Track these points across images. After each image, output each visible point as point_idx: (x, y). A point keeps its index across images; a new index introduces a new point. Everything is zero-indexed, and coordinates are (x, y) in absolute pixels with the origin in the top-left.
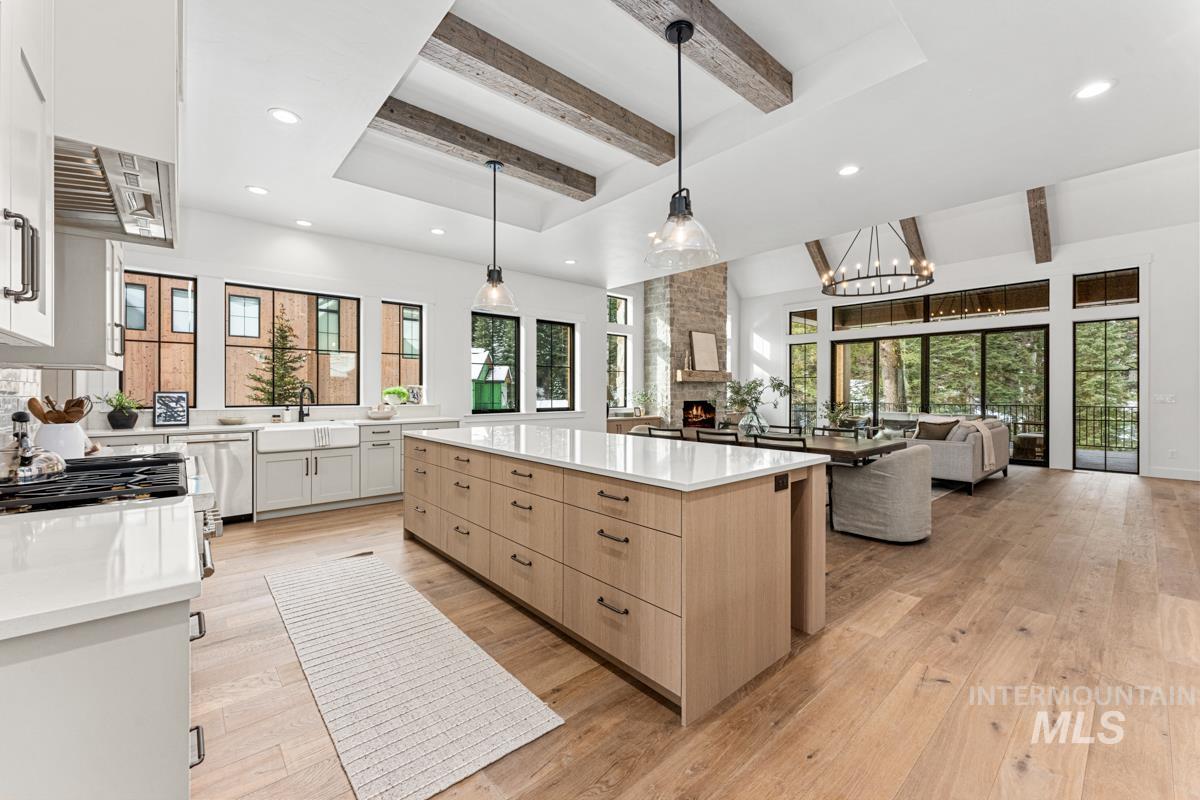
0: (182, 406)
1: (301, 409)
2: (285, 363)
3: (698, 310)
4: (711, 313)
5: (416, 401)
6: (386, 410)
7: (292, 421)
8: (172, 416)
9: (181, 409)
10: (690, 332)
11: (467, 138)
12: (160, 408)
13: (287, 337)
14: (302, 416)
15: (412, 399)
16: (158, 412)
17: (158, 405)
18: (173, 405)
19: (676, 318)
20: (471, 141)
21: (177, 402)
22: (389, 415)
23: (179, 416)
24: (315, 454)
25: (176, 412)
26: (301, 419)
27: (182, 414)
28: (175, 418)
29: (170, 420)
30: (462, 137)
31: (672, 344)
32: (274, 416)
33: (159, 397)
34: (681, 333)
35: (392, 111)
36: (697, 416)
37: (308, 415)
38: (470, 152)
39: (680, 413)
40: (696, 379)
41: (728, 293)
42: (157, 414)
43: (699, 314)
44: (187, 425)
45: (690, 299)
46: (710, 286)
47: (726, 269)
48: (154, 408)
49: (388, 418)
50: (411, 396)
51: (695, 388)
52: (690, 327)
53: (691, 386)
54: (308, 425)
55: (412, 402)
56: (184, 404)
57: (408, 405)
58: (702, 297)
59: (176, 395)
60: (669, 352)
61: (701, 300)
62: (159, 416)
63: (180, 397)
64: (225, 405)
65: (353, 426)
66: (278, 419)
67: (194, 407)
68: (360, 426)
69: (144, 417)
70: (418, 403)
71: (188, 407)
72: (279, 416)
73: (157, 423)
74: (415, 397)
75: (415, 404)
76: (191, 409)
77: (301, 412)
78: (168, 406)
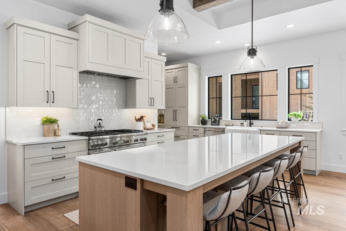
5: (307, 119)
7: (247, 126)
9: (217, 120)
12: (213, 119)
14: (251, 124)
15: (305, 118)
16: (213, 120)
17: (213, 118)
18: (216, 118)
21: (217, 117)
27: (218, 121)
28: (216, 122)
29: (215, 123)
37: (253, 124)
44: (219, 125)
48: (212, 119)
50: (305, 116)
54: (252, 128)
55: (305, 120)
56: (218, 118)
57: (302, 121)
59: (217, 115)
62: (213, 121)
63: (218, 116)
64: (232, 119)
65: (257, 130)
66: (242, 125)
67: (222, 119)
68: (260, 130)
69: (209, 122)
70: (307, 121)
71: (219, 119)
72: (243, 124)
73: (212, 124)
74: (307, 117)
75: (306, 121)
76: (220, 120)
77: (250, 122)
78: (214, 118)
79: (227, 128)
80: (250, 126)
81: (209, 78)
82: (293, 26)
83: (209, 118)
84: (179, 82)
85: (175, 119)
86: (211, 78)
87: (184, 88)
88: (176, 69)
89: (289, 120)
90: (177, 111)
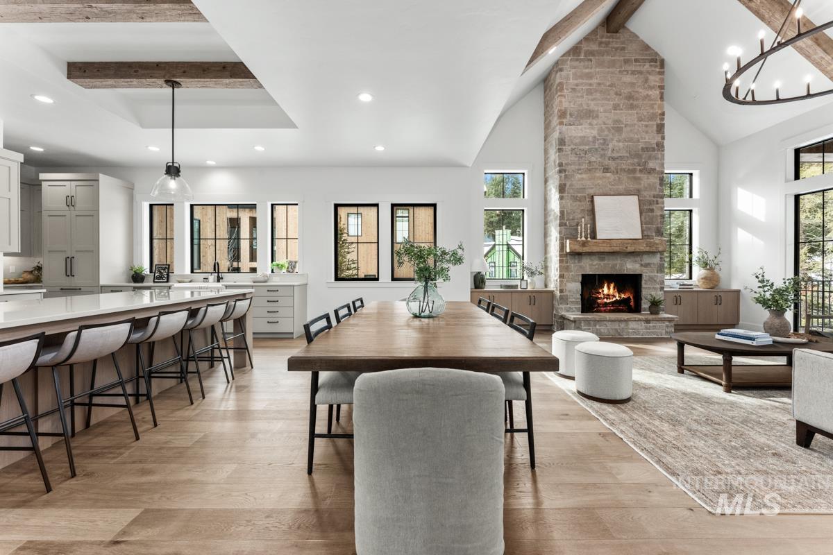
3: (606, 170)
4: (634, 171)
7: (214, 282)
8: (161, 277)
10: (592, 196)
11: (140, 70)
14: (219, 279)
15: (290, 269)
16: (157, 275)
18: (162, 271)
19: (568, 184)
20: (143, 72)
22: (264, 280)
30: (135, 72)
31: (562, 212)
32: (204, 279)
34: (575, 199)
35: (85, 71)
36: (608, 296)
37: (222, 278)
38: (138, 80)
39: (575, 287)
40: (595, 249)
41: (666, 143)
43: (608, 175)
44: (167, 281)
45: (593, 159)
46: (631, 140)
47: (663, 114)
48: (155, 273)
49: (265, 282)
51: (603, 259)
52: (591, 192)
53: (593, 257)
55: (289, 272)
57: (286, 273)
58: (615, 155)
60: (558, 222)
61: (614, 159)
64: (192, 272)
67: (173, 273)
68: (226, 286)
71: (168, 273)
72: (207, 279)
74: (293, 267)
75: (291, 272)
77: (218, 276)
78: (160, 272)
80: (218, 281)
81: (151, 205)
82: (263, 149)
83: (151, 272)
84: (78, 206)
85: (69, 273)
86: (156, 206)
87: (91, 218)
88: (72, 182)
89: (272, 272)
90: (75, 261)
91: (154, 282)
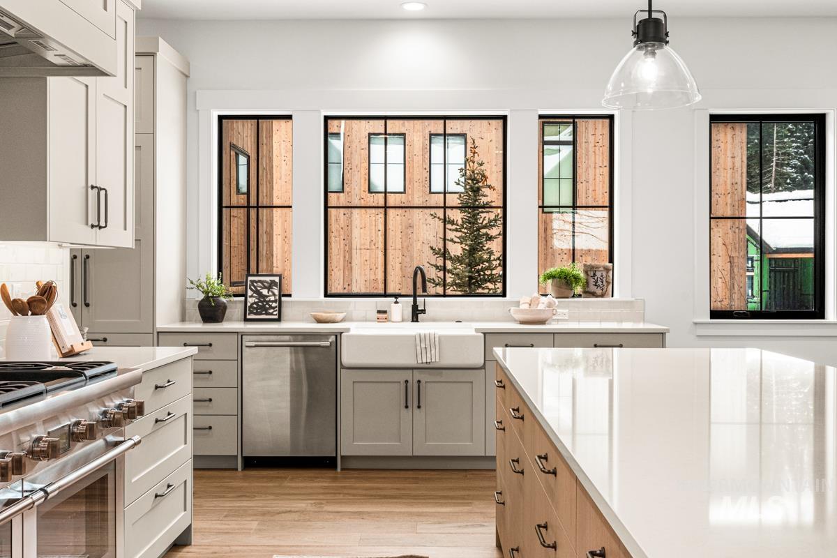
0: (274, 295)
1: (415, 301)
2: (478, 230)
5: (599, 292)
6: (541, 307)
7: (403, 320)
8: (263, 308)
9: (272, 298)
12: (251, 296)
13: (479, 189)
14: (416, 314)
15: (592, 288)
16: (250, 301)
17: (250, 293)
18: (265, 292)
21: (269, 288)
22: (543, 316)
23: (271, 307)
24: (418, 375)
25: (267, 302)
26: (415, 318)
27: (274, 305)
28: (266, 310)
29: (261, 314)
32: (379, 312)
33: (251, 281)
37: (423, 311)
42: (249, 304)
44: (279, 320)
48: (245, 295)
49: (542, 322)
50: (593, 282)
54: (421, 328)
55: (594, 295)
56: (276, 292)
57: (585, 298)
59: (268, 279)
62: (250, 307)
63: (273, 282)
64: (328, 294)
65: (473, 333)
66: (384, 316)
67: (290, 296)
68: (485, 334)
69: (235, 307)
70: (602, 296)
71: (281, 295)
72: (385, 312)
73: (248, 317)
74: (600, 283)
75: (597, 296)
76: (284, 299)
77: (415, 307)
78: (257, 292)
79: (352, 332)
81: (221, 118)
86: (231, 121)
90: (89, 263)
91: (246, 320)
